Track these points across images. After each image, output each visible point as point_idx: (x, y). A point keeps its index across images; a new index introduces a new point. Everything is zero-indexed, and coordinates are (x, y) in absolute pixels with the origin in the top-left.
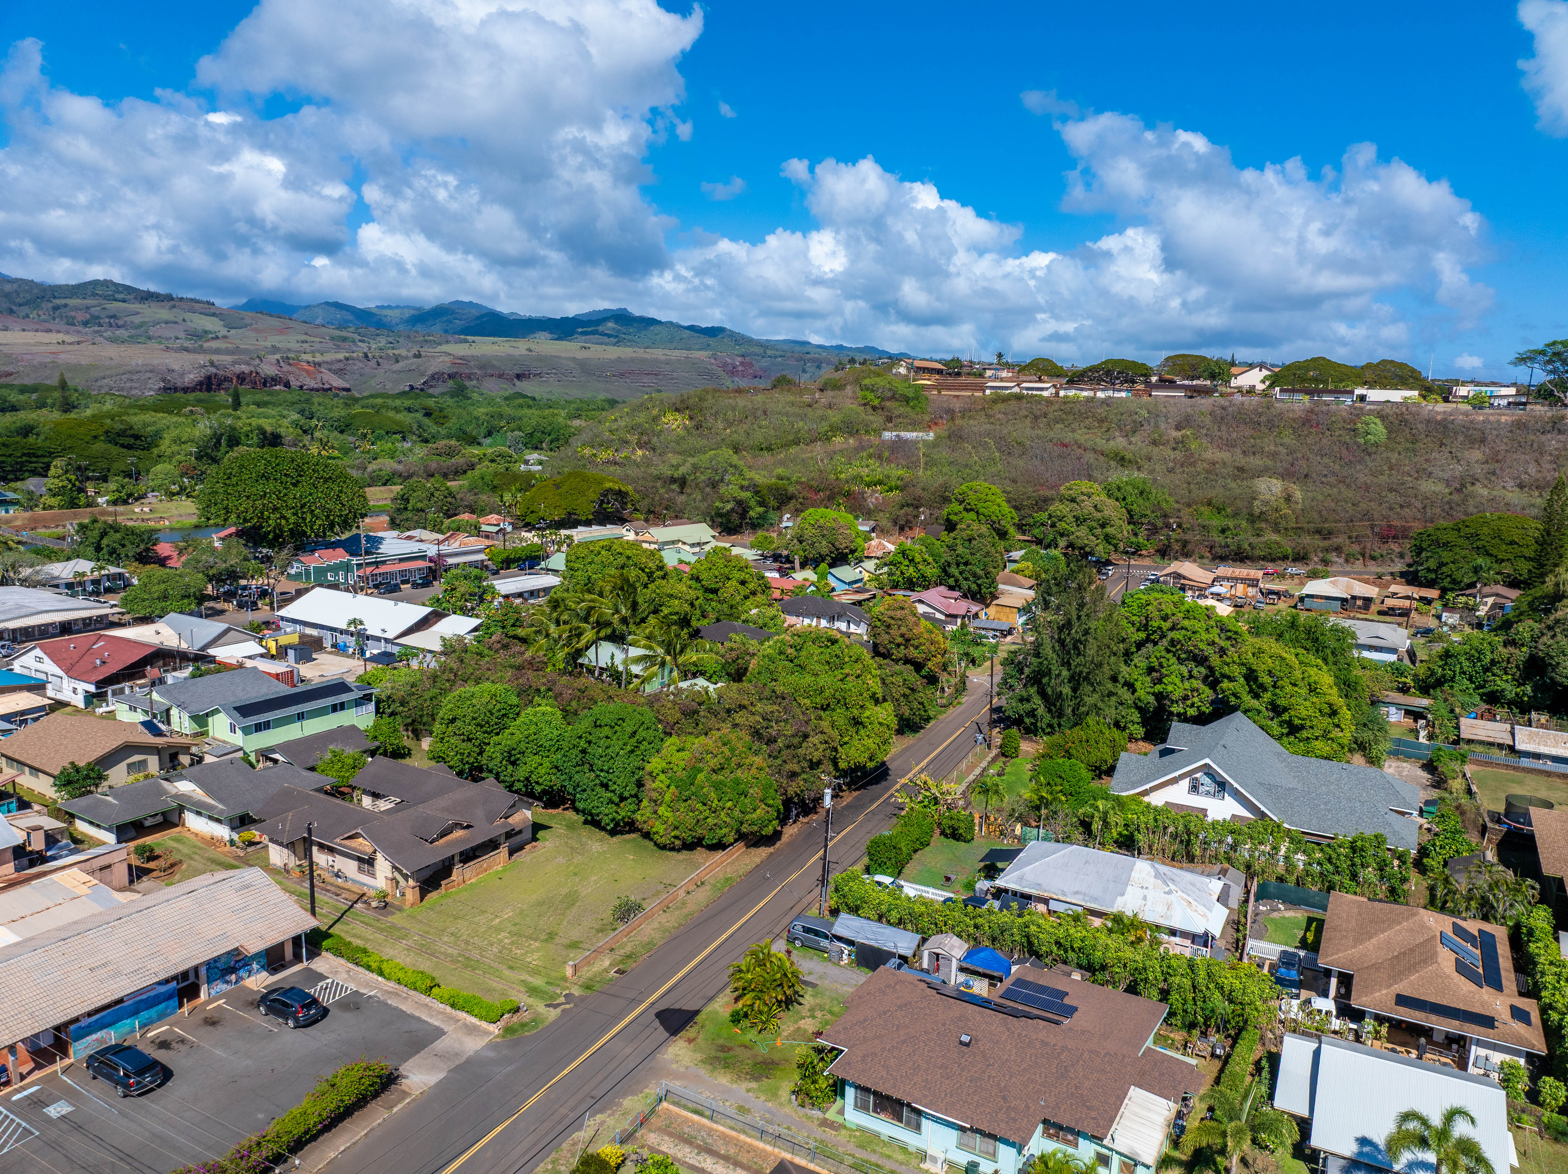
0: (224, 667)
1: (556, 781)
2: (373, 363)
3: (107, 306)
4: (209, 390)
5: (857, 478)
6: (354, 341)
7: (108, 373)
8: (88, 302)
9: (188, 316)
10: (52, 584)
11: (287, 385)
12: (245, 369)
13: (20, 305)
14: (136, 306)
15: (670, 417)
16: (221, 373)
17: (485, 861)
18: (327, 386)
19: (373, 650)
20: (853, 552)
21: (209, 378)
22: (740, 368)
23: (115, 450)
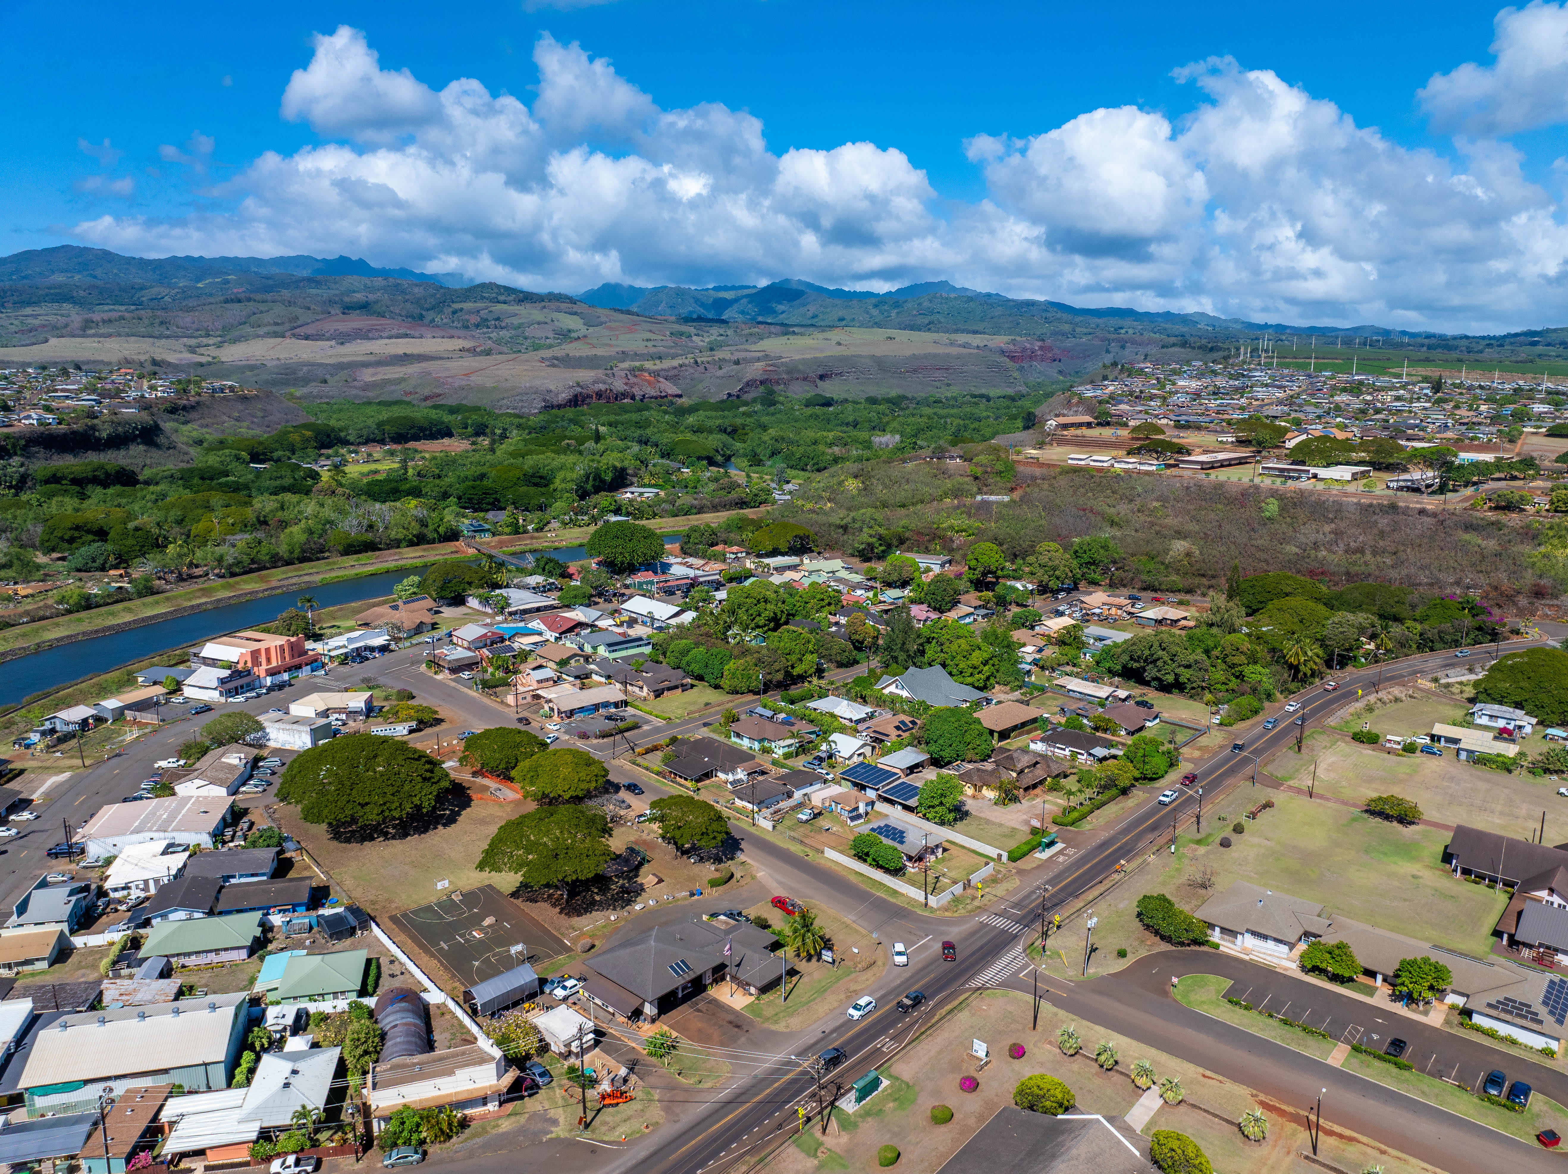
0: (601, 630)
1: (701, 672)
2: (701, 369)
3: (493, 309)
4: (576, 405)
5: (952, 528)
6: (689, 336)
7: (506, 395)
8: (480, 305)
9: (556, 315)
10: (526, 587)
11: (633, 398)
12: (602, 387)
13: (428, 310)
14: (515, 308)
15: (850, 481)
16: (584, 391)
17: (674, 691)
18: (663, 394)
19: (656, 625)
20: (912, 579)
21: (576, 396)
22: (1039, 353)
23: (532, 489)
